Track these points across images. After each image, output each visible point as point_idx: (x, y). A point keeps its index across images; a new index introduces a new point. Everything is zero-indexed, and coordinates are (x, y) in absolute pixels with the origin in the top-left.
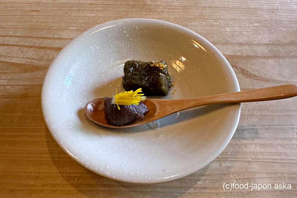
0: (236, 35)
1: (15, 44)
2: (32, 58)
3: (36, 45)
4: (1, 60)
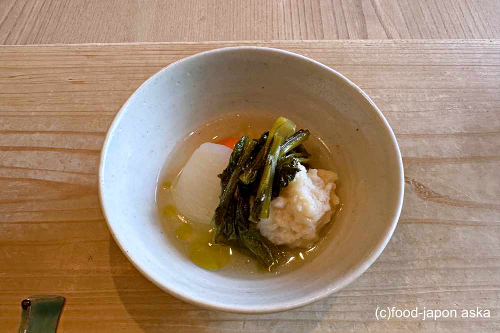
1: (50, 147)
2: (78, 171)
3: (83, 148)
4: (29, 177)
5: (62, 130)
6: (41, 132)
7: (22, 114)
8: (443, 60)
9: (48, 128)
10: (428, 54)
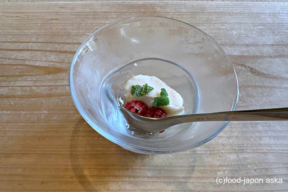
0: (242, 37)
1: (38, 49)
2: (54, 61)
3: (58, 50)
4: (26, 64)
5: (46, 41)
6: (33, 42)
7: (23, 34)
8: (259, 11)
9: (37, 40)
10: (250, 8)
